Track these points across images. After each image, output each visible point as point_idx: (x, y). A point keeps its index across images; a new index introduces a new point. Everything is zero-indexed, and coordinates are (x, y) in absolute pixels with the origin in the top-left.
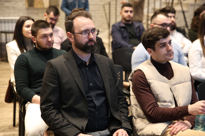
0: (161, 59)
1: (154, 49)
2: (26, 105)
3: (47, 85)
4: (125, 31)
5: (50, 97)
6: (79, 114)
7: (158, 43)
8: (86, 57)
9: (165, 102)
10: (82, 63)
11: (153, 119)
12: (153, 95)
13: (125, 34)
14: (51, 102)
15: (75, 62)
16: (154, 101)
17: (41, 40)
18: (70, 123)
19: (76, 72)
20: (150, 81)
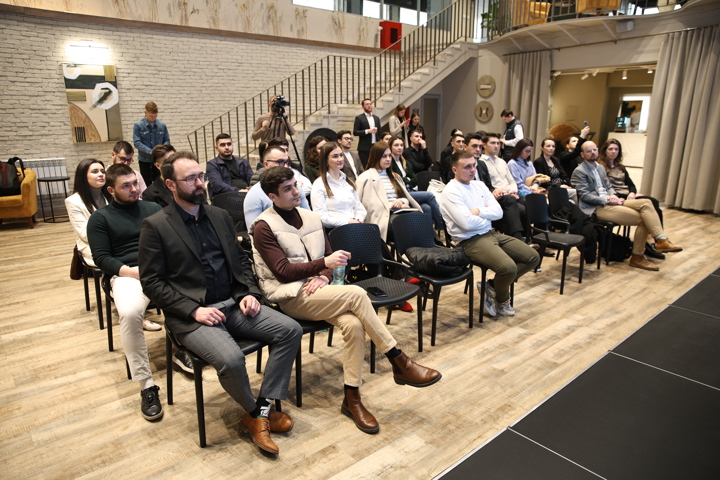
0: (287, 205)
1: (277, 194)
2: (111, 280)
3: (147, 252)
4: (226, 170)
5: (152, 267)
6: (194, 284)
7: (282, 186)
8: (193, 210)
9: (296, 256)
10: (190, 218)
11: (284, 279)
12: (282, 249)
13: (226, 174)
14: (155, 272)
15: (180, 217)
16: (283, 257)
17: (122, 190)
18: (183, 296)
19: (183, 230)
20: (276, 233)
